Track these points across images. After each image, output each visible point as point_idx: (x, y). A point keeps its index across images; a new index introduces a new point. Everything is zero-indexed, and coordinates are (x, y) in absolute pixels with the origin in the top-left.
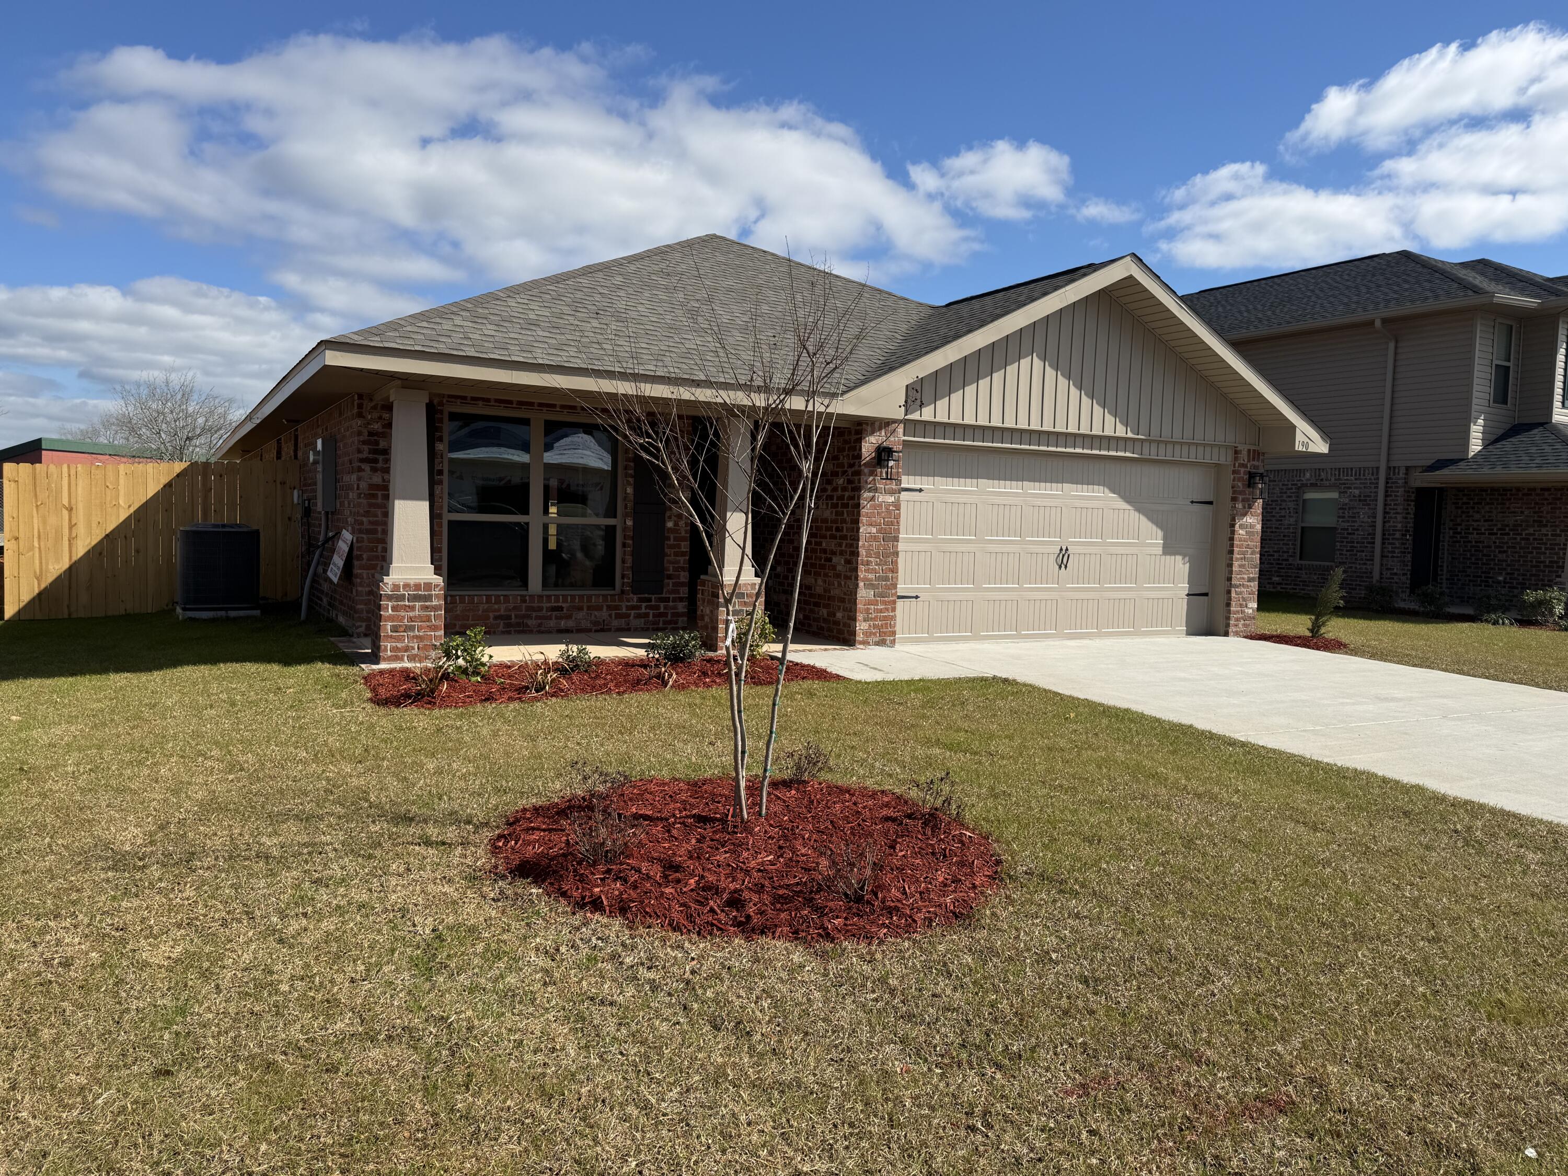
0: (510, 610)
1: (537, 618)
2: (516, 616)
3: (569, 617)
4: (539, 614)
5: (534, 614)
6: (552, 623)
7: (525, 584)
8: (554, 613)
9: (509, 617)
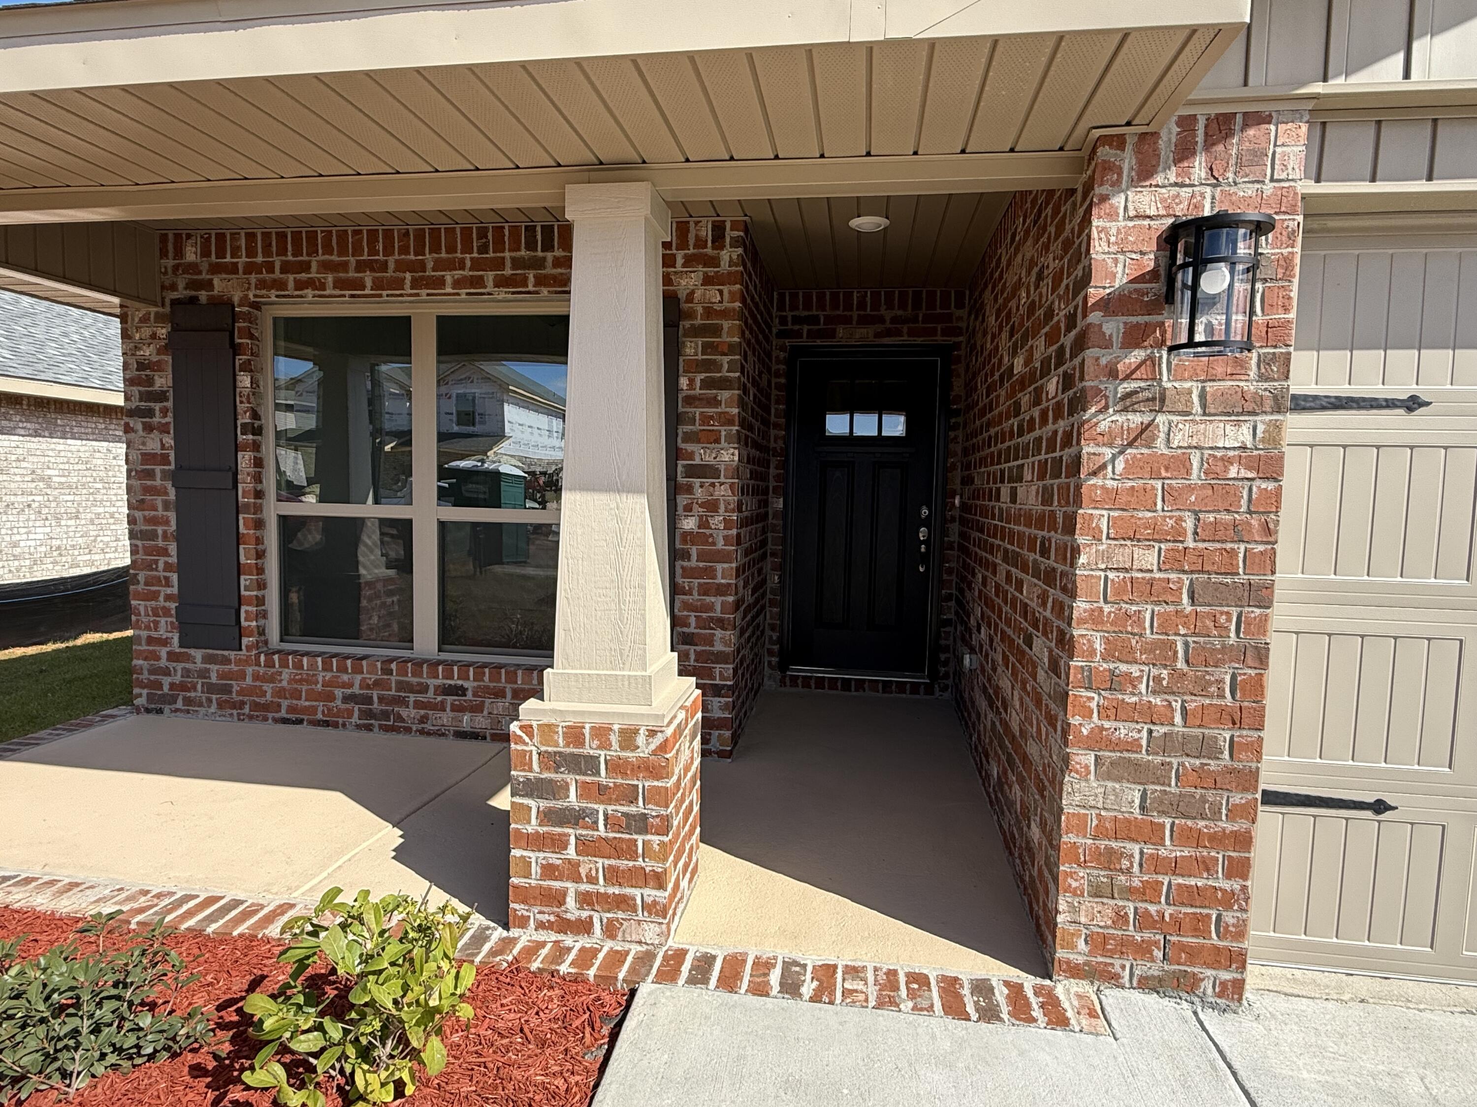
0: (368, 687)
2: (381, 699)
3: (477, 709)
4: (421, 698)
7: (407, 639)
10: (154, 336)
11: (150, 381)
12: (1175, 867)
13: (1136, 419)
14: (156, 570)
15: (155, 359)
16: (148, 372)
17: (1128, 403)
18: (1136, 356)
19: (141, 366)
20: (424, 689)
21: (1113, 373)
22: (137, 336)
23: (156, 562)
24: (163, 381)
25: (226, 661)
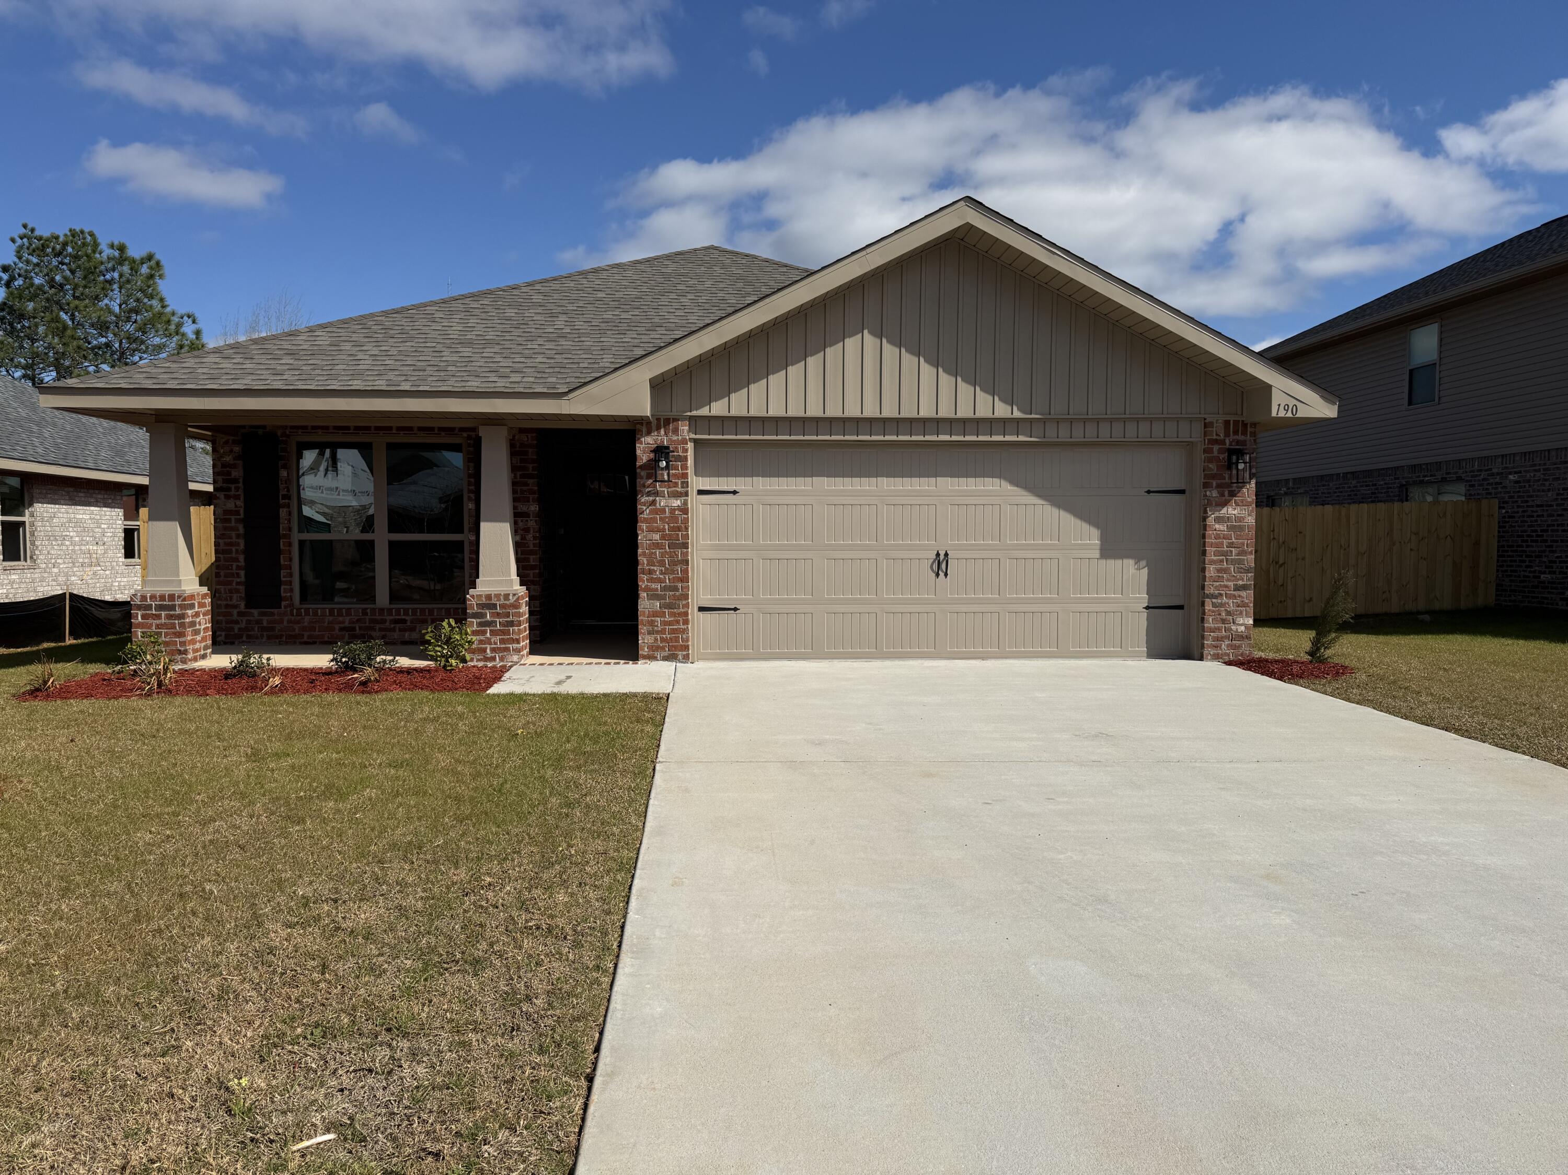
0: (354, 623)
1: (381, 630)
2: (360, 628)
3: (412, 629)
4: (382, 626)
5: (378, 626)
6: (396, 635)
7: (372, 599)
8: (398, 626)
9: (353, 629)
10: (231, 451)
11: (229, 474)
12: (670, 623)
13: (651, 498)
14: (232, 569)
15: (232, 462)
16: (228, 469)
17: (649, 494)
18: (650, 481)
19: (224, 466)
20: (384, 621)
21: (644, 486)
22: (222, 451)
23: (232, 565)
24: (236, 473)
25: (272, 614)
